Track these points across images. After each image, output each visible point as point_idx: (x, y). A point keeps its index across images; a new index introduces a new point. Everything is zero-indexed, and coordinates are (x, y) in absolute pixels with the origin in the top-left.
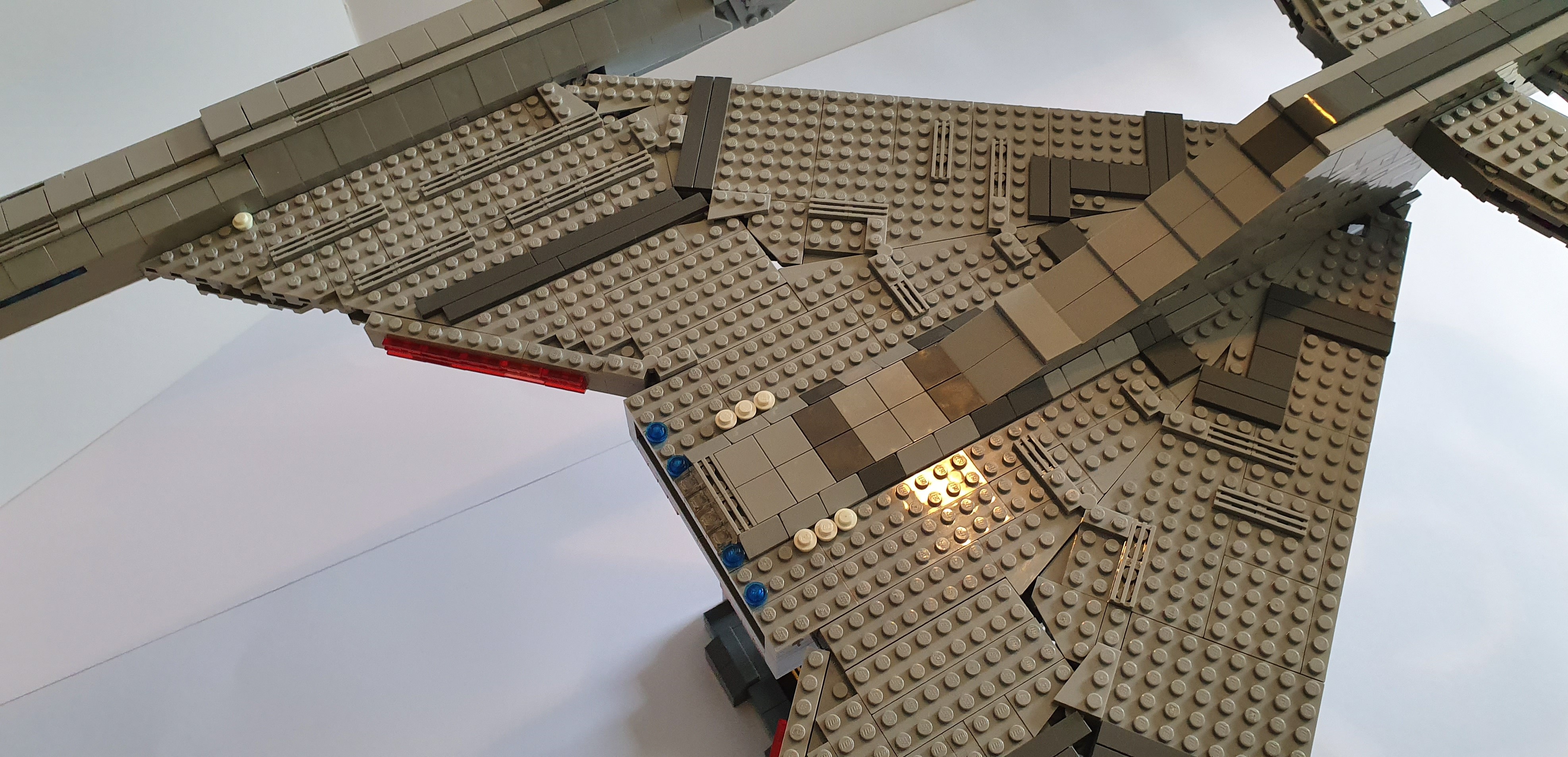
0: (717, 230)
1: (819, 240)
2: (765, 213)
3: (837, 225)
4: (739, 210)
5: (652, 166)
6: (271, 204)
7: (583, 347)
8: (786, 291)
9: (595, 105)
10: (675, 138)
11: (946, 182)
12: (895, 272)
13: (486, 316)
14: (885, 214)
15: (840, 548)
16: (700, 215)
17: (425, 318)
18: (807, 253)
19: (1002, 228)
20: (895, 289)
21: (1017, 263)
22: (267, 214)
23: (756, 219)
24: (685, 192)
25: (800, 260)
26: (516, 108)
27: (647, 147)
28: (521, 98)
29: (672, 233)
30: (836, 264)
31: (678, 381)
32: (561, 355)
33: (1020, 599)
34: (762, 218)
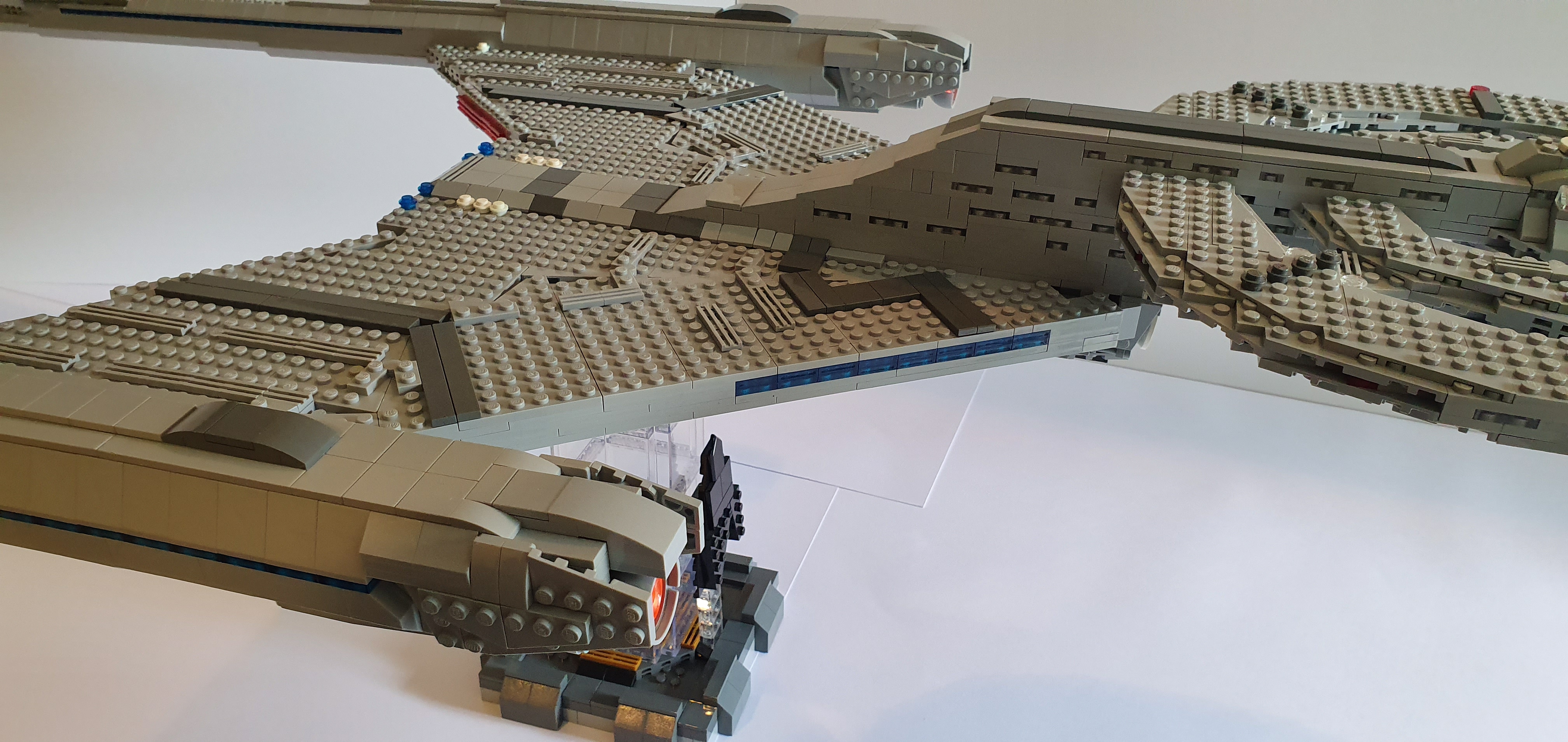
1: (707, 145)
3: (726, 145)
4: (686, 119)
5: (680, 96)
6: (503, 48)
7: (521, 122)
8: (650, 149)
9: (700, 78)
11: (819, 160)
12: (717, 166)
14: (759, 152)
15: (475, 216)
18: (692, 147)
20: (703, 171)
22: (496, 51)
25: (682, 147)
27: (691, 90)
28: (669, 61)
29: (642, 115)
30: (696, 155)
32: (508, 119)
33: (519, 277)
34: (694, 129)
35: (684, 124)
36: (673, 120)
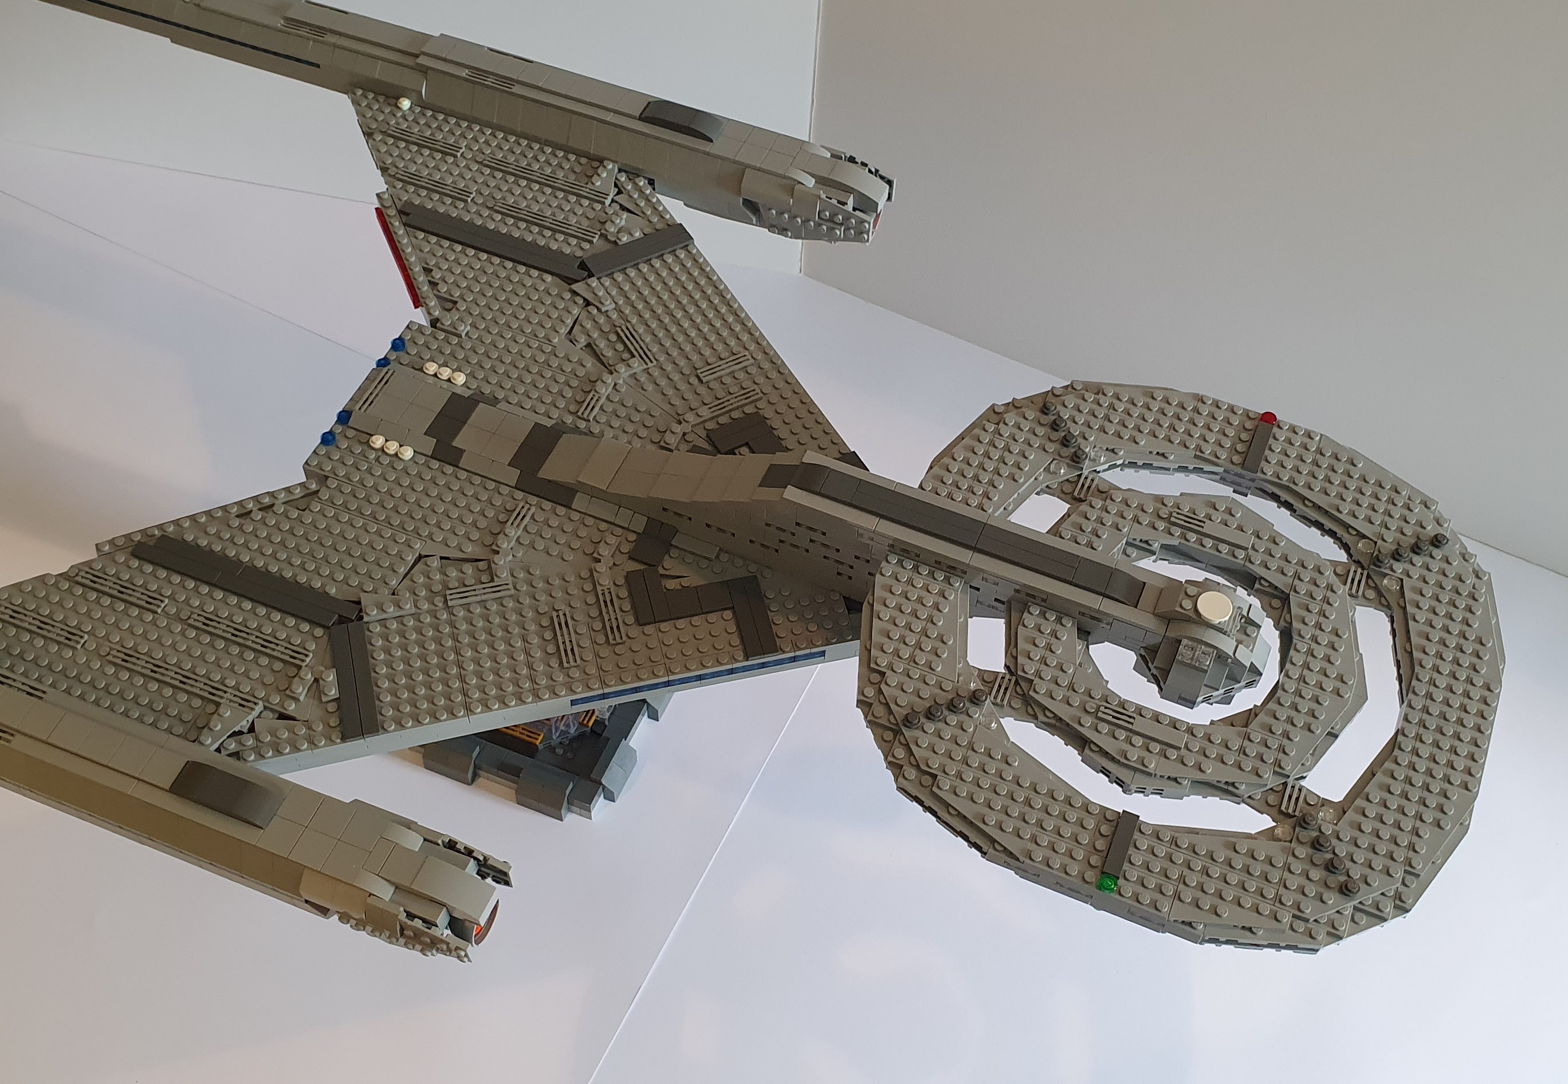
0: (567, 296)
1: (602, 344)
2: (599, 310)
3: (620, 347)
4: (590, 297)
5: (591, 242)
6: (424, 107)
7: (433, 284)
8: (548, 349)
9: (619, 193)
10: (620, 240)
11: (701, 381)
12: (604, 391)
13: (421, 235)
14: (647, 364)
15: (386, 461)
16: (570, 281)
17: (401, 212)
18: (589, 345)
19: (684, 423)
20: (591, 396)
21: (662, 444)
22: (418, 110)
23: (590, 308)
24: (583, 266)
25: (579, 346)
26: (583, 160)
27: (603, 231)
28: (591, 158)
29: (549, 278)
30: (590, 362)
31: (442, 335)
32: (421, 278)
33: (418, 554)
34: (595, 311)
35: (588, 303)
36: (578, 295)
